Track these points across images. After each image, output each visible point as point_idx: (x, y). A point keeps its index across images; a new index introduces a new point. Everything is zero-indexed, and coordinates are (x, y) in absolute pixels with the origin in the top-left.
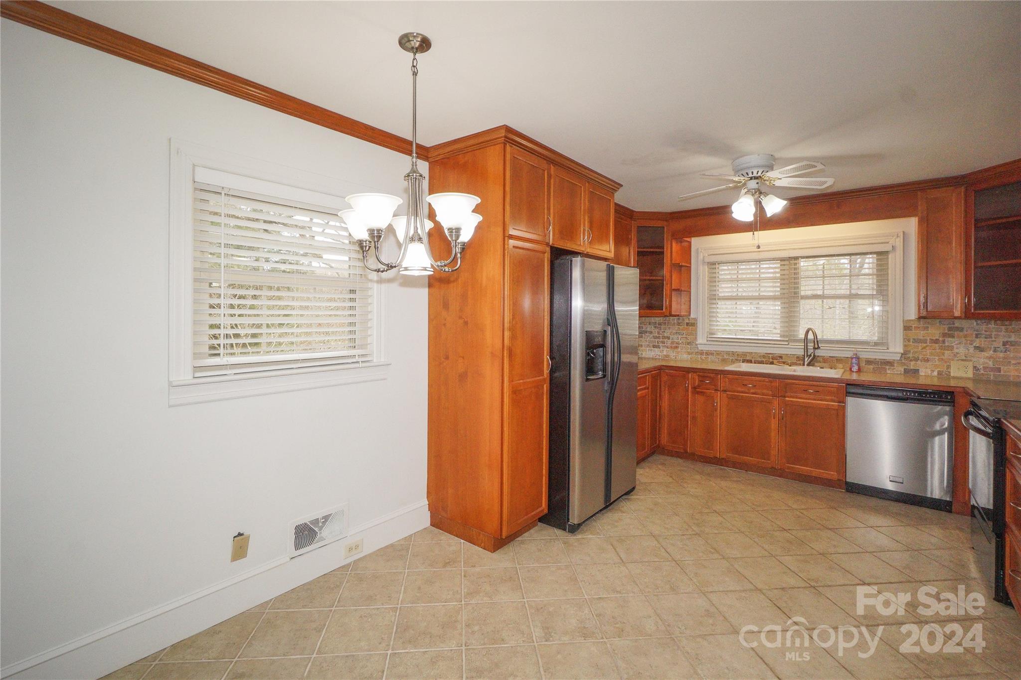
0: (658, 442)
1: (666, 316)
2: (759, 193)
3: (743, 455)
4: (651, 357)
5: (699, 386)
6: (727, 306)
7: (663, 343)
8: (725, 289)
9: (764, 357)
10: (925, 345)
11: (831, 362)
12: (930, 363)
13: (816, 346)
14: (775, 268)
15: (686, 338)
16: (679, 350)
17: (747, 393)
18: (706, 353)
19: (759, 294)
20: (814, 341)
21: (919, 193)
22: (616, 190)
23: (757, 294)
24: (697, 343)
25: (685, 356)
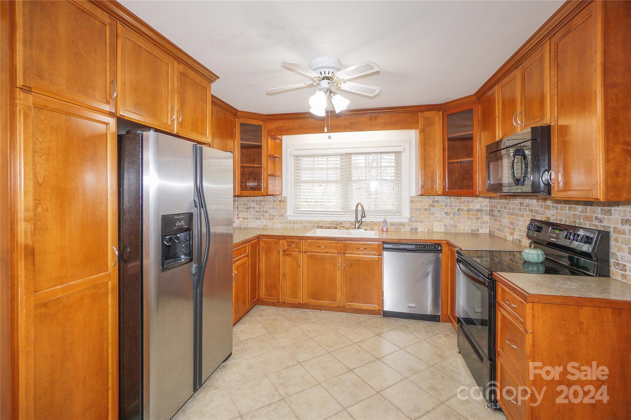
0: (257, 297)
1: (264, 196)
2: (330, 92)
3: (319, 300)
4: (254, 227)
5: (287, 249)
6: (308, 188)
7: (263, 215)
8: (305, 176)
9: (331, 223)
10: (420, 212)
11: (371, 226)
12: (423, 223)
13: (363, 216)
14: (337, 161)
15: (279, 211)
16: (275, 220)
17: (321, 253)
18: (293, 222)
19: (327, 179)
20: (362, 212)
21: (420, 114)
22: (213, 81)
23: (326, 179)
24: (287, 215)
25: (279, 226)
